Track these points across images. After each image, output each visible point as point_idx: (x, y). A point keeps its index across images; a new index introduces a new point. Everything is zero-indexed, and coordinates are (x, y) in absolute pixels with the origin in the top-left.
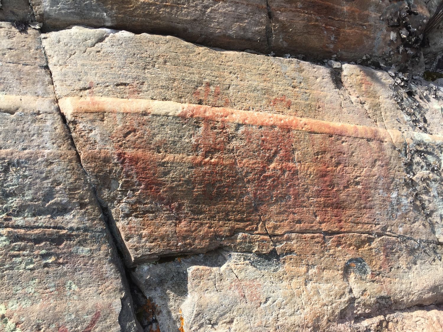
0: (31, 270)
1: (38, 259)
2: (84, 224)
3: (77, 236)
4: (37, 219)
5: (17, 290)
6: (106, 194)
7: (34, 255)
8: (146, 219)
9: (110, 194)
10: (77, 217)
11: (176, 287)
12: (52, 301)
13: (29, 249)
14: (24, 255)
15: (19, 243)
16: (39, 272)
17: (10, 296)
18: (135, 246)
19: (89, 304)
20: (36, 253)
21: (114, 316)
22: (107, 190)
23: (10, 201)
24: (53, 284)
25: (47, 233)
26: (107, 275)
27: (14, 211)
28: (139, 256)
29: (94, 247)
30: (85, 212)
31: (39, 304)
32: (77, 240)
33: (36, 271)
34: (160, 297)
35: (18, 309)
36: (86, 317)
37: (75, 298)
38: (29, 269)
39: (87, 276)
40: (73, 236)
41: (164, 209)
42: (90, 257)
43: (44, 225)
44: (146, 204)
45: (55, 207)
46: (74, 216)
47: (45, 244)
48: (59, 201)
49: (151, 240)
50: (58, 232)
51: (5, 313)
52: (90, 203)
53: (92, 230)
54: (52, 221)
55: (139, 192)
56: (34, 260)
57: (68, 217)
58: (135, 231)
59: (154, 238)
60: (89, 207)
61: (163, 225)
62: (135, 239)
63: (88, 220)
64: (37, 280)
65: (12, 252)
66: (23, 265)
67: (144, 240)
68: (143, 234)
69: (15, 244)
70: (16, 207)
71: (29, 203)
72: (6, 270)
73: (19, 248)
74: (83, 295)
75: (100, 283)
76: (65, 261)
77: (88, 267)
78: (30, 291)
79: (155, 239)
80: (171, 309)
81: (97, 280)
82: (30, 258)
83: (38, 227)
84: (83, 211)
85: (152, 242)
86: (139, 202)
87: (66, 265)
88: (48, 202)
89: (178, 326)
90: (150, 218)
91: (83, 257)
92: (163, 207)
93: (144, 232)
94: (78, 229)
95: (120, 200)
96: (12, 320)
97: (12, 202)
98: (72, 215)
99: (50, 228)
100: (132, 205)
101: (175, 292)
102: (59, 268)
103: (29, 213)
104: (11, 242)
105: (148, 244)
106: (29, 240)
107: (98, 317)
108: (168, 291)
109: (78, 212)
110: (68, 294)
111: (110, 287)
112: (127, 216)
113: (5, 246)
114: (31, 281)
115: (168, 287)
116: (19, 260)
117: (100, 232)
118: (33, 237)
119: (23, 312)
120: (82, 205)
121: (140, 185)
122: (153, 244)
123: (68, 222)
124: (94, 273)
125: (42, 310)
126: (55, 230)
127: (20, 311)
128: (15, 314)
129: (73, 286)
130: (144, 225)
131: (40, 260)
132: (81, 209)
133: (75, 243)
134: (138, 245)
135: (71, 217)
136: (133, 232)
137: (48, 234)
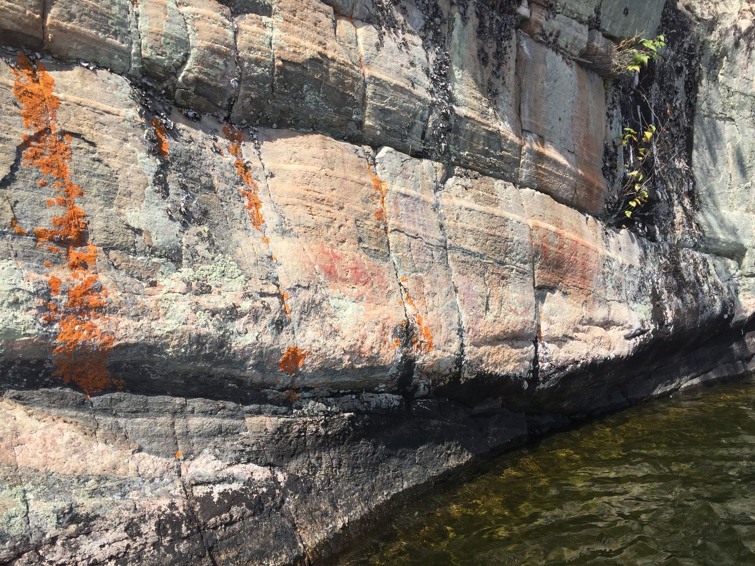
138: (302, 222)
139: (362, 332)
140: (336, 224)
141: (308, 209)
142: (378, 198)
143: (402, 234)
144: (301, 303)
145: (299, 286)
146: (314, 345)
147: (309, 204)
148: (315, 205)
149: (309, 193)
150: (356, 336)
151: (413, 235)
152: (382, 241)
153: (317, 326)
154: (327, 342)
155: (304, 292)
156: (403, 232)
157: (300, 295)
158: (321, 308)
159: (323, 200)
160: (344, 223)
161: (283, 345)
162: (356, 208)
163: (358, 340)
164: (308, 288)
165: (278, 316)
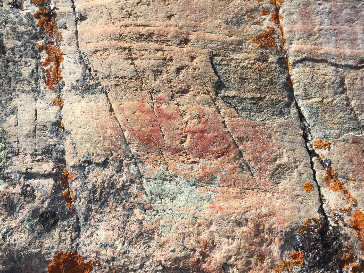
138: (113, 71)
139: (204, 236)
140: (172, 68)
141: (127, 51)
142: (266, 12)
143: (322, 65)
144: (90, 186)
145: (90, 163)
146: (103, 252)
147: (127, 45)
148: (137, 45)
149: (129, 29)
150: (190, 242)
151: (350, 63)
152: (271, 82)
153: (115, 221)
154: (130, 249)
155: (97, 170)
156: (324, 61)
157: (90, 175)
158: (126, 194)
159: (151, 35)
160: (186, 62)
161: (49, 248)
162: (213, 36)
163: (194, 250)
164: (105, 164)
165: (45, 206)
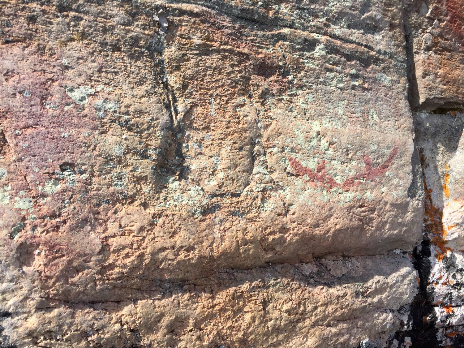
0: (342, 89)
1: (348, 78)
2: (390, 48)
3: (383, 61)
4: (352, 32)
5: (329, 109)
6: (414, 18)
7: (345, 73)
8: (443, 57)
9: (418, 19)
10: (385, 39)
11: (447, 142)
12: (358, 127)
13: (341, 65)
14: (336, 71)
15: (334, 56)
16: (347, 94)
17: (323, 113)
18: (430, 85)
19: (389, 138)
20: (347, 71)
21: (408, 155)
22: (416, 13)
23: (332, 4)
24: (358, 110)
25: (359, 50)
26: (403, 112)
27: (333, 16)
28: (432, 97)
29: (395, 78)
30: (393, 36)
31: (348, 127)
32: (383, 65)
33: (345, 91)
34: (430, 149)
35: (330, 128)
36: (385, 150)
37: (377, 129)
38: (339, 88)
39: (387, 108)
40: (379, 60)
41: (461, 50)
42: (391, 88)
43: (357, 41)
44: (446, 39)
45: (368, 22)
46: (383, 37)
47: (356, 63)
48: (373, 16)
49: (444, 82)
50: (368, 52)
51: (320, 130)
52: (399, 26)
53: (396, 58)
54: (364, 38)
55: (444, 23)
56: (344, 79)
57: (378, 37)
58: (433, 68)
59: (447, 80)
60: (397, 30)
61: (457, 67)
62: (431, 77)
63: (394, 45)
64: (346, 102)
65: (327, 65)
66: (335, 82)
67: (438, 80)
68: (439, 74)
69: (330, 56)
70: (336, 13)
71: (348, 10)
72: (320, 84)
73: (334, 62)
74: (383, 127)
75: (396, 119)
76: (370, 86)
77: (388, 99)
78: (340, 112)
79: (448, 82)
80: (438, 164)
81: (395, 115)
82: (341, 75)
83: (352, 42)
84: (391, 33)
85: (444, 85)
86: (441, 35)
87: (370, 92)
88: (363, 15)
89: (443, 183)
90: (447, 57)
91: (385, 86)
92: (460, 48)
93: (440, 72)
94: (385, 53)
95: (424, 29)
96: (326, 138)
97: (333, 6)
98: (381, 36)
99: (362, 45)
100: (435, 38)
101: (446, 147)
102: (364, 93)
103: (345, 22)
104: (328, 53)
105: (441, 86)
106: (343, 55)
107: (395, 154)
108: (439, 145)
109: (387, 34)
110: (371, 123)
111: (404, 125)
112: (428, 49)
113: (322, 56)
114: (340, 102)
115: (440, 141)
116: (331, 75)
117: (402, 62)
118: (346, 52)
119: (335, 133)
120: (392, 27)
121: (446, 15)
122: (445, 87)
123: (378, 43)
124: (393, 106)
125: (351, 134)
126: (366, 49)
127: (332, 131)
128: (329, 133)
129: (375, 116)
130: (441, 65)
131: (349, 80)
132: (390, 30)
133: (380, 68)
134: (433, 84)
135: (381, 37)
136: (431, 69)
137: (360, 52)
